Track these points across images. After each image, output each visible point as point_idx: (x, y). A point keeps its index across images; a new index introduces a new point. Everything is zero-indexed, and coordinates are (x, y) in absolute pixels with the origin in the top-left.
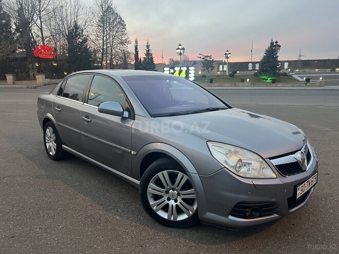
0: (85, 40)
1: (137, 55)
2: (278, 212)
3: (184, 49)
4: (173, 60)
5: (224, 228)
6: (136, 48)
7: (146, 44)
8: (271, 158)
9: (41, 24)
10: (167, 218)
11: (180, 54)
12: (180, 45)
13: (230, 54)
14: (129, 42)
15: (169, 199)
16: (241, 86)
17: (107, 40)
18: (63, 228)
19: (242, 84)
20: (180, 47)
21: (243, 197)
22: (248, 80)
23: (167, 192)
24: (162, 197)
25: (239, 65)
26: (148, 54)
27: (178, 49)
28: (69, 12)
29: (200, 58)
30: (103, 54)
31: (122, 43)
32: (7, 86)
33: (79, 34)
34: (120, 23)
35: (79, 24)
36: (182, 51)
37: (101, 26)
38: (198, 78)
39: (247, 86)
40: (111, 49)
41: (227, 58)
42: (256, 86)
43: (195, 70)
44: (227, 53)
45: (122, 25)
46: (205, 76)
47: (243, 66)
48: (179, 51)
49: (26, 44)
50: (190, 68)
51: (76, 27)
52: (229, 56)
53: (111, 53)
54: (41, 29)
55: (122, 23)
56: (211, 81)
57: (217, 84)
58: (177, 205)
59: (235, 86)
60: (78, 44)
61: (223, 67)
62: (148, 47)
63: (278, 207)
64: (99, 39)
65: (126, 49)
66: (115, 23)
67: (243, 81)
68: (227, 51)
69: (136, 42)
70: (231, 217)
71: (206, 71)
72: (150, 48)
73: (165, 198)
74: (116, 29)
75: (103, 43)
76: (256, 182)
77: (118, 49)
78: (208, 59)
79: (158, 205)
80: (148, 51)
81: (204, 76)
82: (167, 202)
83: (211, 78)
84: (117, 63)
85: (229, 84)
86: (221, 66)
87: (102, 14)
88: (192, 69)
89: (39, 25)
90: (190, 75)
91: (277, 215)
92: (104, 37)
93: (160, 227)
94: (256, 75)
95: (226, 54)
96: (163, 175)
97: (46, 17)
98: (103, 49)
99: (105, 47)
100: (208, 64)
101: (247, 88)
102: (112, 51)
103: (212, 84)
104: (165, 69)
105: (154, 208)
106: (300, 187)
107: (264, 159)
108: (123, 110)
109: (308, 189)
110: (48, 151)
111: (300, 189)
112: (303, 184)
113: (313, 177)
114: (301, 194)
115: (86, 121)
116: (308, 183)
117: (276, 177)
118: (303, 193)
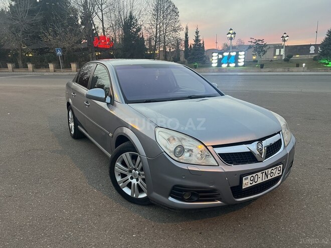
0: (139, 30)
1: (187, 41)
2: (221, 199)
3: (235, 33)
4: (226, 45)
5: (166, 208)
6: (186, 35)
7: (196, 31)
8: (214, 147)
9: (102, 17)
10: (130, 194)
11: (231, 39)
12: (231, 30)
13: (288, 36)
14: (180, 29)
15: (132, 178)
16: (295, 72)
17: (160, 28)
18: (49, 194)
19: (296, 69)
20: (231, 32)
21: (178, 181)
22: (304, 65)
23: (131, 172)
24: (126, 176)
25: (299, 48)
26: (197, 40)
27: (229, 33)
28: (125, 3)
29: (252, 42)
30: (156, 41)
31: (175, 30)
32: (71, 73)
33: (133, 24)
34: (173, 10)
35: (134, 14)
36: (233, 36)
37: (155, 15)
38: (247, 63)
39: (303, 71)
40: (164, 36)
41: (285, 41)
42: (314, 71)
43: (245, 55)
44: (285, 35)
45: (175, 12)
46: (257, 61)
47: (304, 49)
48: (229, 35)
49: (87, 35)
50: (240, 53)
51: (131, 17)
52: (286, 39)
53: (164, 41)
54: (102, 21)
55: (175, 11)
56: (262, 66)
57: (268, 69)
58: (138, 184)
59: (288, 71)
60: (132, 33)
61: (280, 51)
62: (197, 33)
63: (219, 194)
64: (153, 27)
65: (178, 37)
66: (169, 11)
67: (298, 66)
68: (285, 34)
69: (187, 29)
70: (170, 199)
71: (257, 55)
72: (199, 34)
73: (129, 177)
74: (169, 17)
75: (157, 30)
76: (191, 168)
77: (171, 36)
78: (260, 43)
79: (124, 182)
80: (197, 37)
81: (255, 61)
82: (130, 180)
83: (263, 63)
84: (170, 50)
85: (281, 69)
86: (278, 51)
87: (156, 3)
88: (242, 54)
89: (101, 17)
90: (239, 60)
91: (219, 202)
92: (157, 25)
93: (125, 202)
94: (315, 59)
95: (283, 37)
96: (126, 156)
97: (107, 10)
98: (156, 37)
99: (158, 35)
100: (260, 48)
101: (303, 73)
102: (165, 38)
103: (262, 70)
104: (214, 54)
105: (121, 185)
106: (249, 177)
107: (206, 147)
108: (106, 97)
109: (264, 180)
110: (70, 130)
111: (249, 179)
112: (254, 175)
113: (274, 168)
114: (251, 184)
115: (87, 105)
116: (264, 174)
117: (217, 165)
118: (254, 184)
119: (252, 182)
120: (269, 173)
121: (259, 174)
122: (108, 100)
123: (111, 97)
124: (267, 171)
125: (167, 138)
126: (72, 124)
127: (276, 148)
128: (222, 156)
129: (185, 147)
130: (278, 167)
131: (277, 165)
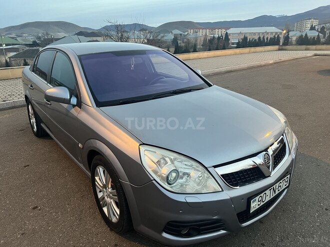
2: (225, 228)
8: (215, 167)
21: (173, 217)
63: (224, 224)
70: (165, 235)
76: (190, 199)
106: (257, 198)
107: (206, 168)
108: (71, 97)
109: (272, 197)
110: (32, 127)
111: (257, 200)
112: (262, 195)
113: (281, 181)
114: (259, 205)
115: (49, 104)
116: (272, 190)
117: (221, 190)
118: (262, 204)
119: (259, 203)
120: (277, 187)
121: (268, 192)
122: (74, 101)
123: (77, 97)
124: (274, 186)
125: (156, 161)
126: (33, 120)
127: (282, 155)
128: (226, 177)
129: (179, 171)
130: (285, 178)
131: (284, 177)
